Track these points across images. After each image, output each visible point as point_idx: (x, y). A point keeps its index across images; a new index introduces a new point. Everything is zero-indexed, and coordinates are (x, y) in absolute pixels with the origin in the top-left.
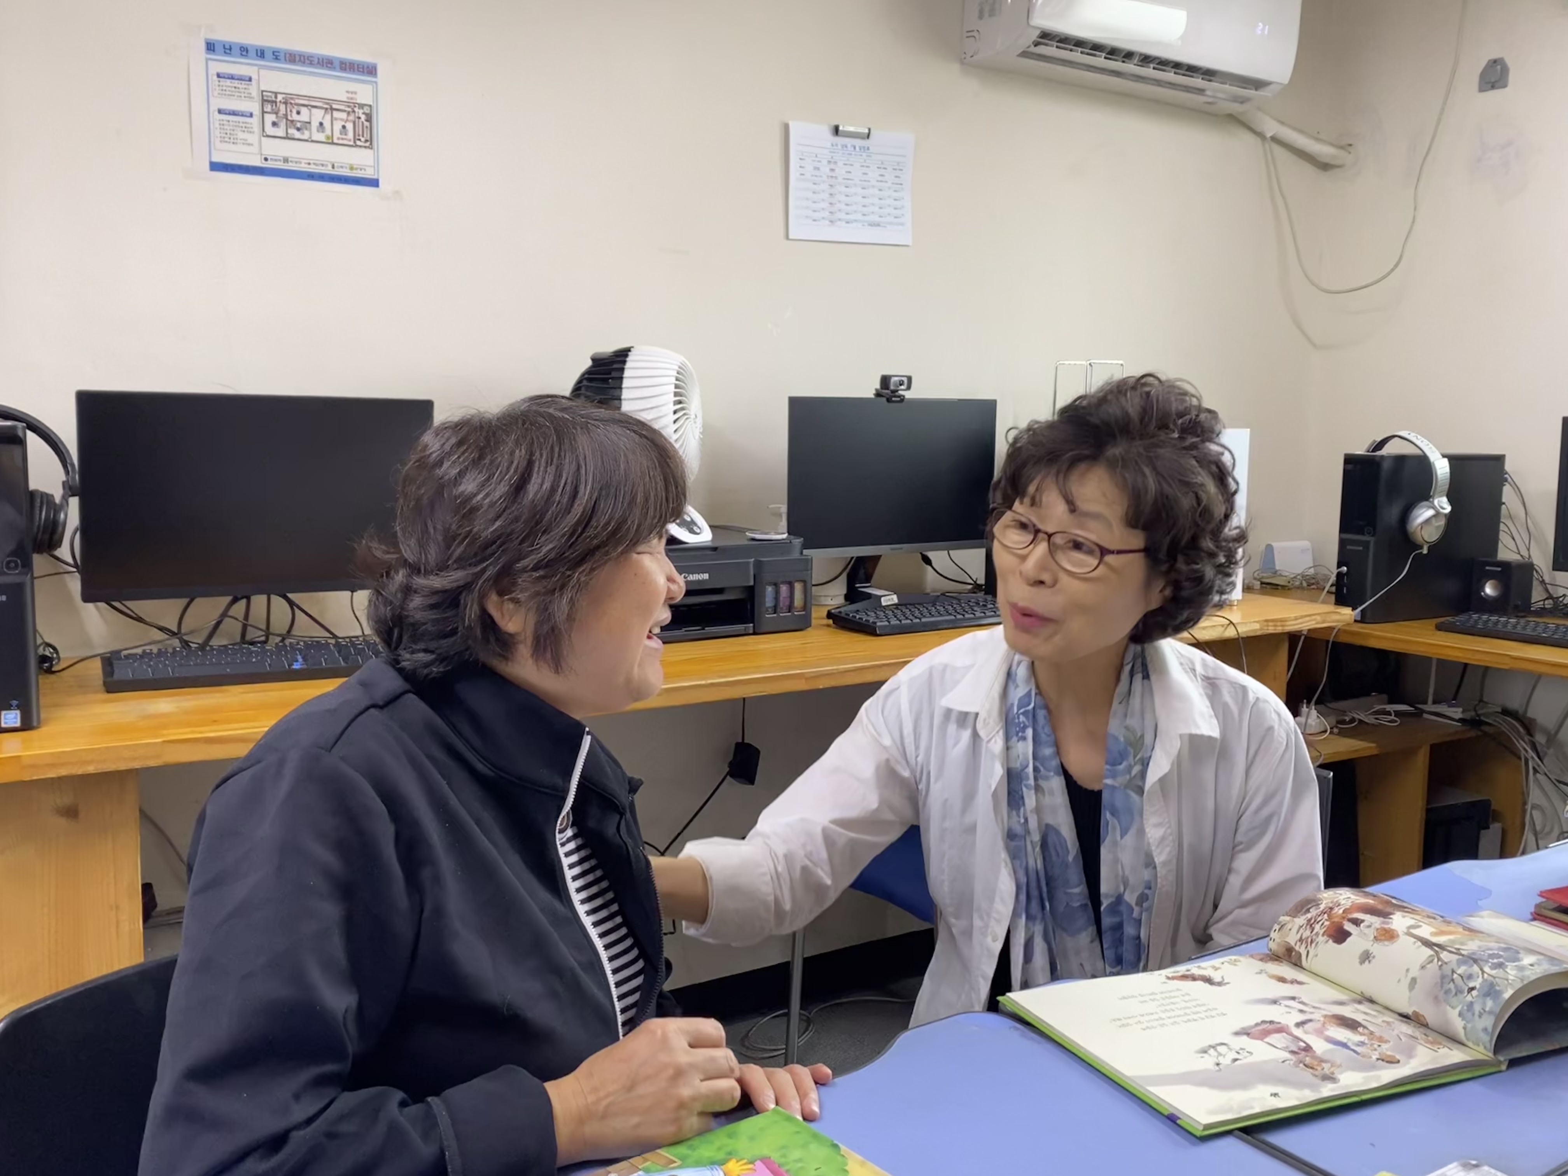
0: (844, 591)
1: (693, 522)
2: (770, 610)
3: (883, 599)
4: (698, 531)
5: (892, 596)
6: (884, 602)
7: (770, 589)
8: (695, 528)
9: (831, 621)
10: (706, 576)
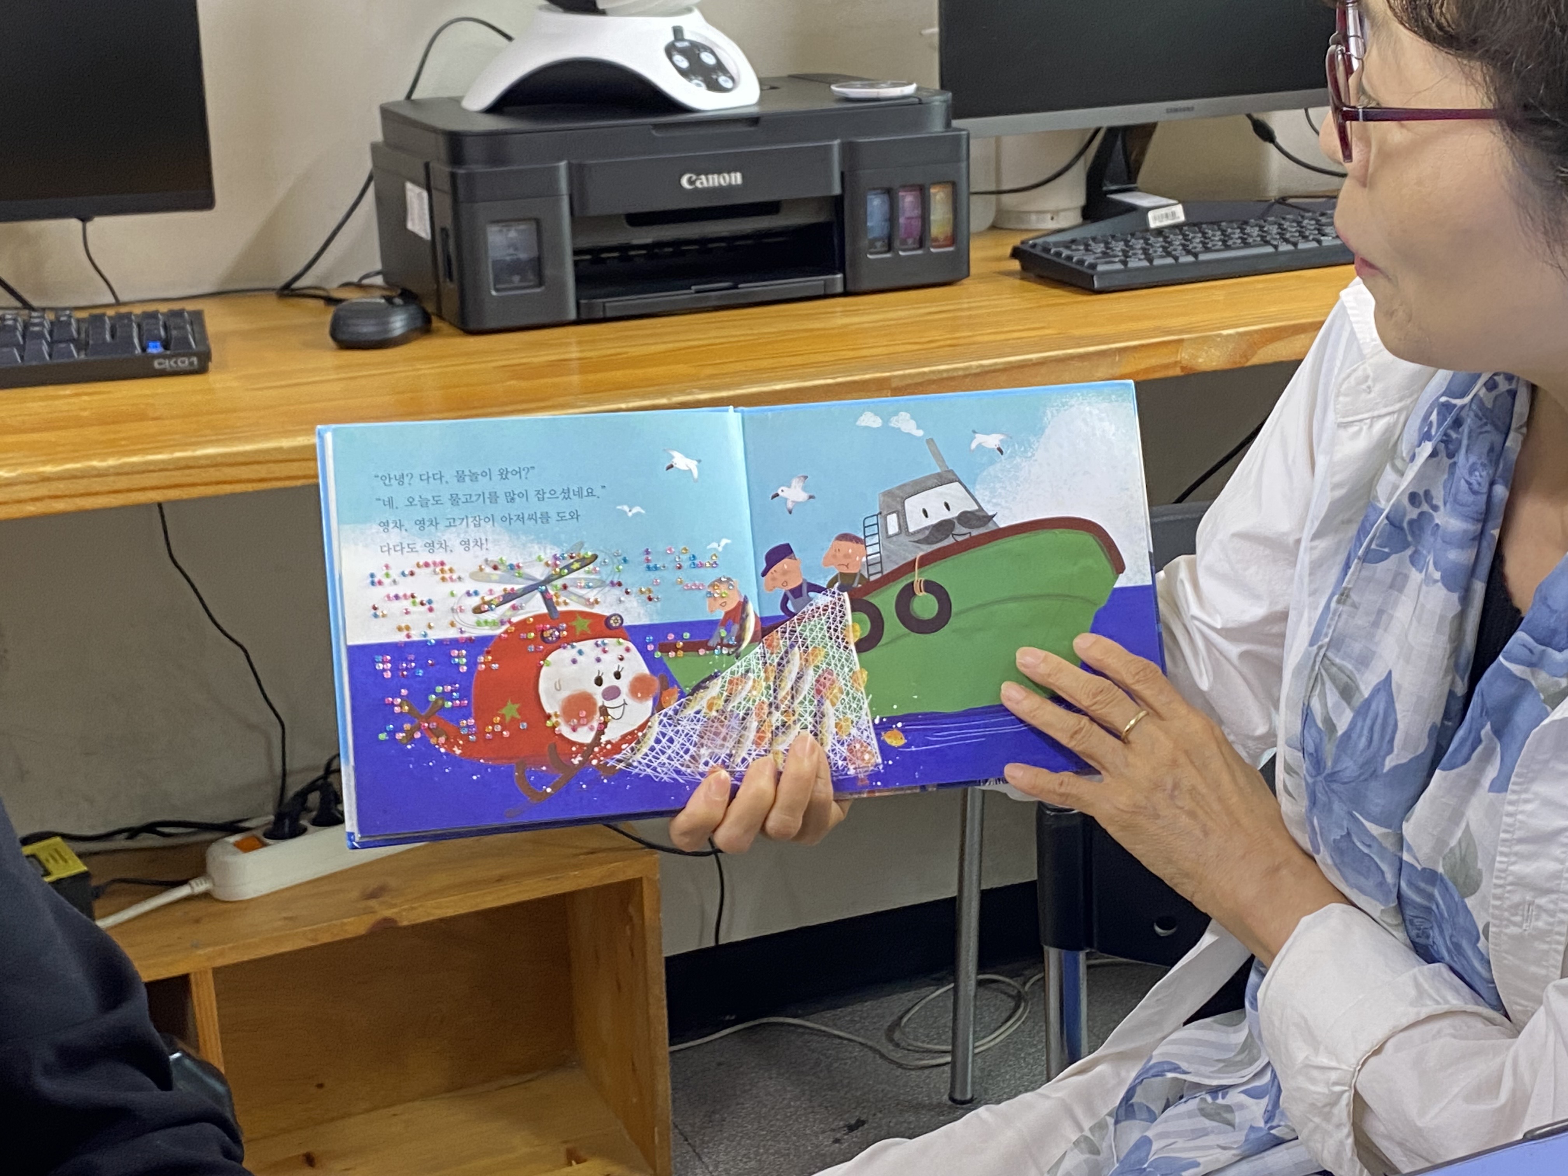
0: (1080, 200)
1: (720, 67)
2: (879, 244)
3: (1151, 215)
4: (728, 84)
5: (1174, 208)
6: (1155, 221)
7: (876, 205)
8: (723, 80)
9: (1016, 265)
10: (736, 178)
